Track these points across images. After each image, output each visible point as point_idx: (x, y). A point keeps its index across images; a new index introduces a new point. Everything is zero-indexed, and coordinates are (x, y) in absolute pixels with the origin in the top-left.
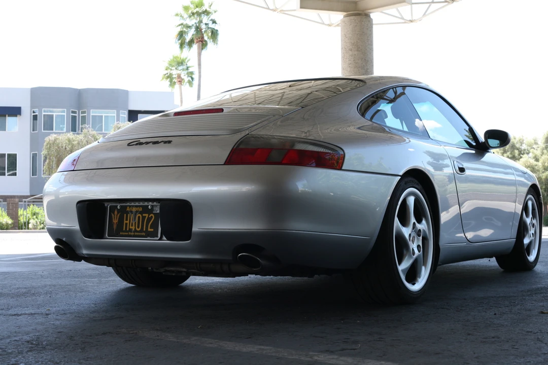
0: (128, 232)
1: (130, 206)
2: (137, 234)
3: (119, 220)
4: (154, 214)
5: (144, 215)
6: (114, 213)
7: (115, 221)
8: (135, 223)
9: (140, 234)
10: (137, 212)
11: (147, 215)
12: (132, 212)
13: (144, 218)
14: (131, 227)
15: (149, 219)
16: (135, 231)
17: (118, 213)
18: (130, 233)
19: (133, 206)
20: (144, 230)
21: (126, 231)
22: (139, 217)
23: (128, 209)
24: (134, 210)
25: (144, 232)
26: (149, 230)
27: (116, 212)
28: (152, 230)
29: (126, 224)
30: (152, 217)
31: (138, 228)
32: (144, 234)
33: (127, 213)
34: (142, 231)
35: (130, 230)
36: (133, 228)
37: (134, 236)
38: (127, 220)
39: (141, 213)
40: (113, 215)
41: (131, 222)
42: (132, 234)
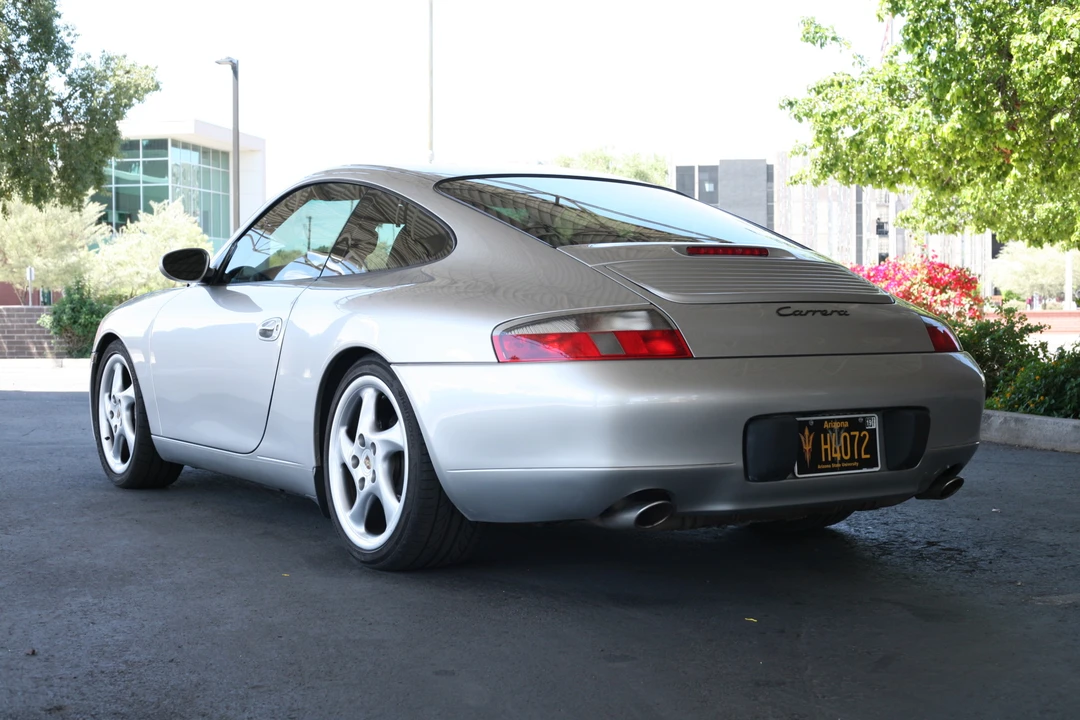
0: (830, 463)
1: (829, 421)
2: (846, 465)
3: (813, 445)
4: (867, 430)
5: (852, 433)
6: (803, 434)
7: (807, 447)
8: (840, 447)
9: (849, 464)
10: (840, 429)
11: (857, 433)
12: (832, 430)
13: (853, 438)
14: (834, 455)
15: (861, 440)
16: (842, 460)
17: (810, 434)
18: (834, 465)
19: (834, 420)
20: (856, 457)
21: (827, 462)
22: (845, 437)
23: (826, 425)
24: (836, 426)
25: (857, 461)
26: (864, 456)
27: (807, 432)
28: (868, 456)
29: (826, 450)
30: (865, 435)
31: (846, 454)
32: (856, 464)
33: (825, 432)
34: (852, 459)
35: (834, 460)
36: (838, 456)
37: (842, 469)
38: (826, 444)
39: (848, 430)
40: (802, 438)
41: (834, 447)
42: (838, 465)
